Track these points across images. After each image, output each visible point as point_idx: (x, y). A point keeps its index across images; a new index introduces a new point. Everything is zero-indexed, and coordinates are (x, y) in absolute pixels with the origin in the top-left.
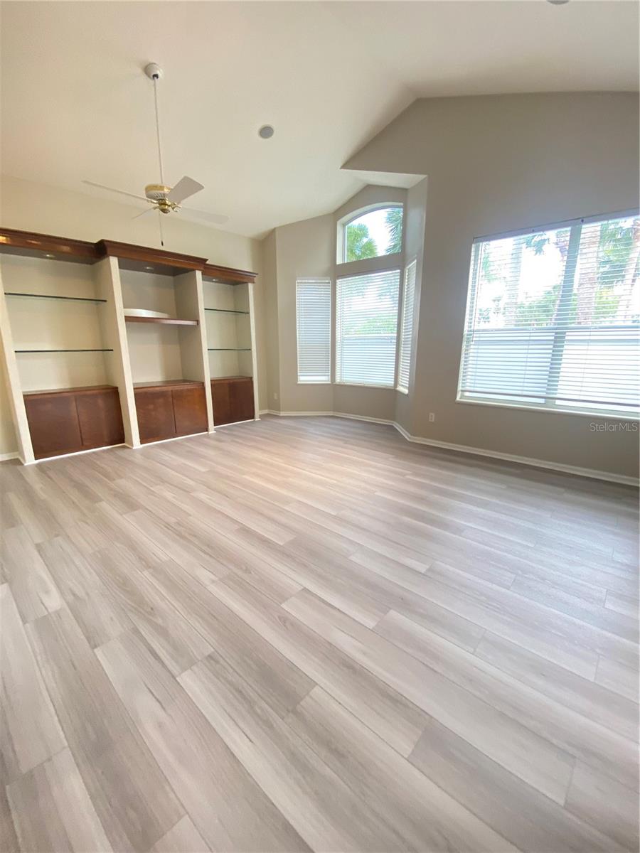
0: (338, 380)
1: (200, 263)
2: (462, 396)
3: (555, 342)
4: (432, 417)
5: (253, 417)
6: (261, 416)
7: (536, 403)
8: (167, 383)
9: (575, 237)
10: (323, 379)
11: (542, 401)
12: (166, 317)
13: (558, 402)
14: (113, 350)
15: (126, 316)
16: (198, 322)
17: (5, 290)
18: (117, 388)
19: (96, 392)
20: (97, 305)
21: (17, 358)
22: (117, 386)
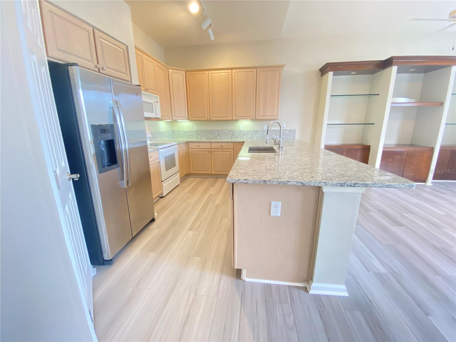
8: (399, 145)
12: (413, 102)
14: (374, 124)
15: (392, 103)
16: (442, 104)
17: (331, 94)
18: (370, 146)
19: (358, 147)
20: (369, 97)
21: (327, 127)
22: (369, 144)
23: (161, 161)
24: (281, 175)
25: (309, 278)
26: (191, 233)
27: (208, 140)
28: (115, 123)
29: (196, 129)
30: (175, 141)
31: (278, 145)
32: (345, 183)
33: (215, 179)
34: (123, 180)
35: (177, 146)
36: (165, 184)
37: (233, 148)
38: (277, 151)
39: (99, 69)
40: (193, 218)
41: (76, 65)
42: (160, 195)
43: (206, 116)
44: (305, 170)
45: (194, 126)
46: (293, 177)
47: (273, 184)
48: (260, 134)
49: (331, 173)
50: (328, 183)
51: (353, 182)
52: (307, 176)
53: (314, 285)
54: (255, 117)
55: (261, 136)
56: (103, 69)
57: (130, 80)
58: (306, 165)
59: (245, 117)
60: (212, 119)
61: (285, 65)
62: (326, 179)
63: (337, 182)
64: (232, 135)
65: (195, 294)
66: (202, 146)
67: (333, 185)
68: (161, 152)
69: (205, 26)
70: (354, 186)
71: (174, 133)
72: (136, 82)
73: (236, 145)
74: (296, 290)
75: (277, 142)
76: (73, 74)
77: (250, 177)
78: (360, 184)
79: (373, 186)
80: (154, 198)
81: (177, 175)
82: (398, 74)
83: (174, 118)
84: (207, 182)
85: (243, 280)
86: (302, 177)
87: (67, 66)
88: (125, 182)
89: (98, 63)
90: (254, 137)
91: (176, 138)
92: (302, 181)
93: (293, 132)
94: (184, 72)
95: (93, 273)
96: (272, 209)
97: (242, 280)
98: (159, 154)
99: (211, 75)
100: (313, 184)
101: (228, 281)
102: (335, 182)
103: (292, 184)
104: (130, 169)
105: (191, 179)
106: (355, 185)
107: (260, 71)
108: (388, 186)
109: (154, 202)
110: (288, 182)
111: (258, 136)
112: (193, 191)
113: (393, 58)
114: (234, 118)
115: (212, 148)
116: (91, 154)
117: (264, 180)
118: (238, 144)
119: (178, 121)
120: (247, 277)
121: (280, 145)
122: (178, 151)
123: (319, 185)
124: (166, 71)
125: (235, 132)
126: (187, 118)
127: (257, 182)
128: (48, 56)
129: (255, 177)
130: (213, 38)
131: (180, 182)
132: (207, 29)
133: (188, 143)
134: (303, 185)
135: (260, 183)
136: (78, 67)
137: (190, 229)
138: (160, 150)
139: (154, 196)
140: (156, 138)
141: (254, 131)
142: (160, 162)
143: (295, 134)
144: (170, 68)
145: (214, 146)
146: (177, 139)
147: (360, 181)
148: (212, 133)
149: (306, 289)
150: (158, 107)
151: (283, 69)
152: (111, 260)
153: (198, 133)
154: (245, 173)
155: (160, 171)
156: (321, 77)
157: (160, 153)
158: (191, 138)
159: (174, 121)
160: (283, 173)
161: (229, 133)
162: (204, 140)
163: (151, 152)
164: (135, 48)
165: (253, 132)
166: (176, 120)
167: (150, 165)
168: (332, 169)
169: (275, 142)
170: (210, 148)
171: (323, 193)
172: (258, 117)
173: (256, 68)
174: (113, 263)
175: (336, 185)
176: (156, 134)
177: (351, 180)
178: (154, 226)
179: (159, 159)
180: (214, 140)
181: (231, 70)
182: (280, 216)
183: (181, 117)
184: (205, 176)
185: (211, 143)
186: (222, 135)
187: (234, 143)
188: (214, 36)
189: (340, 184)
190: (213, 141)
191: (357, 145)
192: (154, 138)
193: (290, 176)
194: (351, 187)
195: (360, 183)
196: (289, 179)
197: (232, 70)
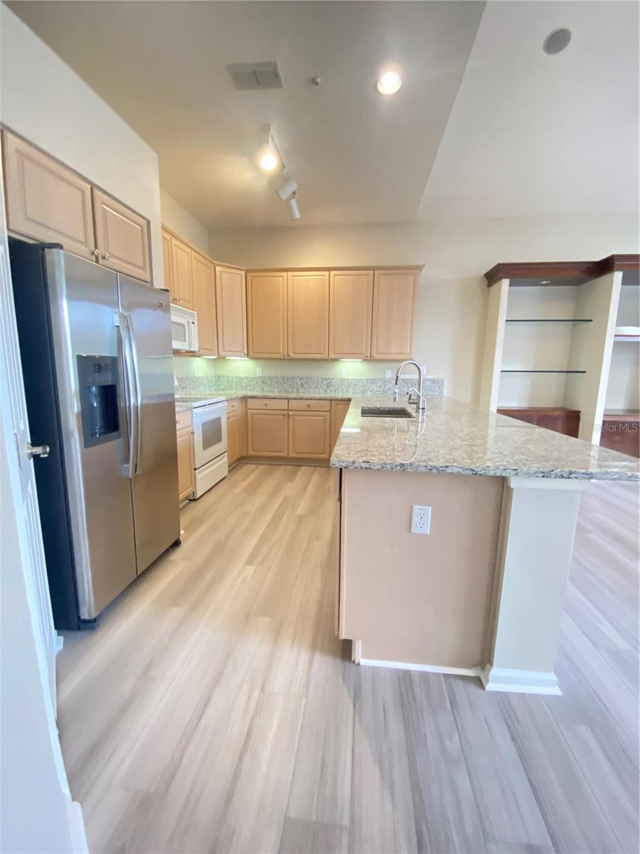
14: (584, 372)
15: (616, 336)
17: (507, 317)
19: (557, 413)
20: (574, 325)
21: (501, 377)
22: (579, 410)
23: (195, 430)
24: (432, 455)
25: (485, 658)
26: (251, 569)
27: (284, 395)
28: (119, 356)
29: (261, 375)
30: (221, 395)
31: (415, 405)
32: (552, 471)
33: (294, 467)
34: (127, 462)
35: (226, 403)
36: (200, 475)
37: (329, 410)
38: (414, 414)
39: (97, 257)
40: (255, 540)
41: (59, 246)
42: (190, 495)
43: (281, 352)
44: (473, 447)
45: (258, 369)
46: (454, 459)
47: (418, 471)
48: (379, 385)
49: (523, 454)
50: (519, 470)
51: (567, 470)
52: (479, 457)
53: (494, 671)
54: (370, 356)
55: (380, 389)
56: (104, 258)
57: (149, 280)
58: (472, 439)
59: (351, 355)
60: (291, 357)
61: (424, 266)
62: (516, 464)
63: (537, 469)
64: (327, 386)
65: (262, 690)
66: (272, 404)
67: (529, 475)
68: (196, 414)
69: (285, 195)
70: (569, 478)
71: (219, 382)
72: (159, 283)
73: (336, 404)
74: (460, 683)
75: (413, 400)
76: (53, 263)
77: (374, 458)
78: (580, 473)
79: (603, 477)
80: (180, 499)
81: (223, 458)
82: (624, 286)
83: (222, 353)
84: (280, 472)
85: (356, 662)
86: (471, 459)
87: (43, 250)
88: (131, 465)
89: (96, 247)
90: (368, 392)
91: (223, 390)
92: (472, 467)
93: (437, 383)
94: (243, 273)
95: (57, 646)
96: (415, 520)
97: (354, 662)
98: (192, 417)
99: (293, 279)
100: (492, 473)
101: (325, 665)
102: (534, 469)
103: (454, 471)
104: (141, 441)
105: (248, 468)
106: (569, 475)
107: (379, 274)
108: (630, 477)
109: (181, 506)
110: (446, 467)
111: (376, 389)
112: (252, 490)
113: (615, 259)
114: (332, 356)
115: (290, 408)
116: (72, 413)
117: (401, 464)
118: (338, 402)
119: (228, 358)
120: (364, 656)
121: (419, 406)
122: (227, 414)
123: (504, 474)
124: (211, 268)
125: (333, 381)
126: (245, 354)
127: (388, 466)
128: (9, 229)
129: (385, 458)
130: (298, 216)
131: (229, 472)
132: (289, 199)
133: (245, 399)
134: (474, 474)
135: (394, 469)
136: (61, 251)
137: (250, 562)
138: (195, 410)
139: (181, 496)
140: (186, 388)
141: (368, 380)
142: (193, 433)
143: (443, 387)
144: (218, 265)
145: (293, 404)
146: (225, 392)
147: (578, 469)
148: (290, 382)
149: (479, 682)
150: (193, 331)
151: (420, 271)
152: (95, 620)
153: (263, 382)
154: (363, 451)
155: (192, 449)
156: (487, 288)
157: (194, 416)
158: (251, 390)
159: (221, 358)
160: (434, 452)
161: (322, 381)
162: (277, 394)
163: (179, 412)
164: (163, 228)
165: (365, 382)
166: (224, 358)
167: (178, 436)
168: (522, 448)
169: (410, 399)
170: (286, 408)
171: (510, 490)
172: (376, 356)
173: (373, 269)
174: (98, 626)
175: (535, 475)
176: (189, 381)
177: (562, 467)
178: (178, 555)
179: (192, 426)
180: (294, 395)
181: (328, 272)
182: (429, 533)
183: (236, 353)
184: (274, 461)
185: (288, 399)
186: (308, 386)
187: (331, 400)
188: (300, 212)
189: (543, 473)
190: (292, 396)
191: (555, 409)
192: (183, 388)
193: (448, 457)
194: (563, 479)
195: (578, 471)
196: (447, 462)
197: (330, 271)
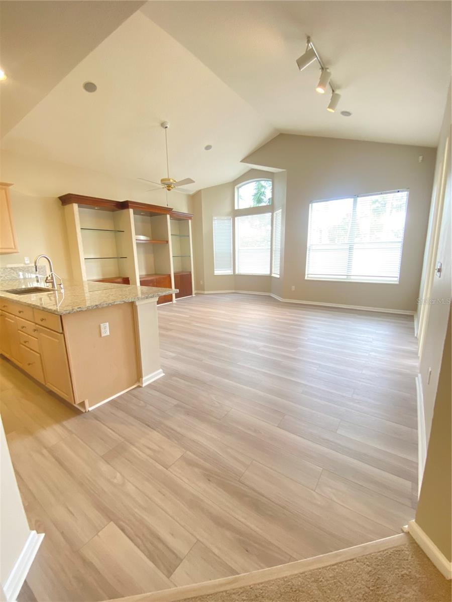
0: (237, 272)
1: (168, 210)
2: (308, 277)
3: (350, 250)
4: (293, 288)
5: (191, 294)
6: (196, 294)
7: (342, 278)
8: (148, 275)
9: (355, 202)
10: (229, 272)
11: (345, 277)
13: (352, 277)
14: (126, 257)
15: (137, 240)
16: (167, 242)
17: (81, 227)
18: (128, 278)
20: (115, 233)
21: (85, 262)
22: (128, 277)
25: (139, 376)
31: (51, 283)
47: (103, 307)
53: (144, 379)
61: (13, 184)
67: (142, 299)
74: (134, 390)
75: (49, 280)
77: (84, 305)
82: (135, 215)
85: (87, 411)
96: (103, 330)
100: (131, 301)
103: (117, 303)
110: (114, 302)
113: (128, 202)
117: (96, 305)
120: (90, 406)
123: (134, 300)
127: (90, 307)
134: (124, 303)
135: (93, 308)
149: (140, 386)
151: (10, 188)
156: (62, 206)
169: (46, 279)
171: (136, 307)
175: (144, 298)
182: (109, 334)
